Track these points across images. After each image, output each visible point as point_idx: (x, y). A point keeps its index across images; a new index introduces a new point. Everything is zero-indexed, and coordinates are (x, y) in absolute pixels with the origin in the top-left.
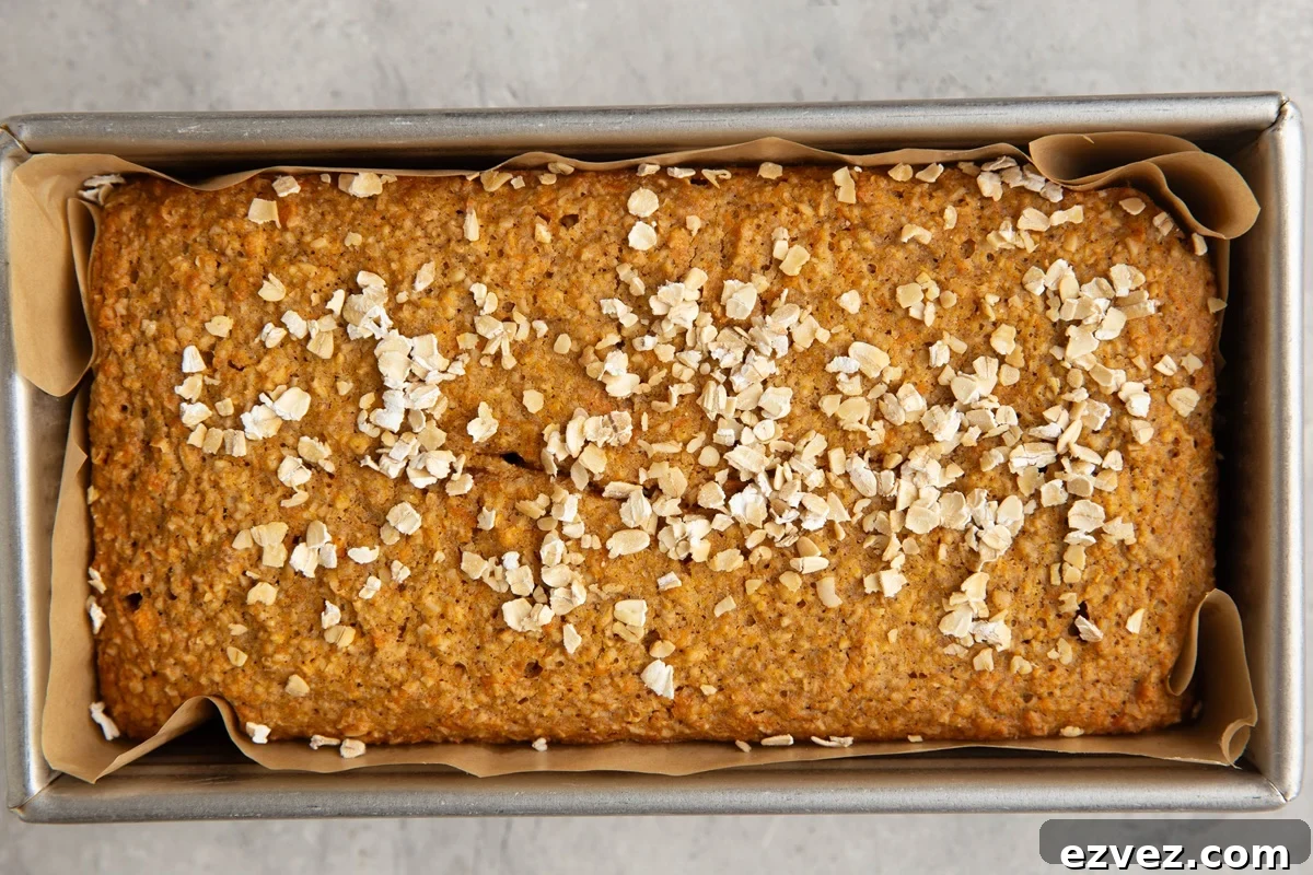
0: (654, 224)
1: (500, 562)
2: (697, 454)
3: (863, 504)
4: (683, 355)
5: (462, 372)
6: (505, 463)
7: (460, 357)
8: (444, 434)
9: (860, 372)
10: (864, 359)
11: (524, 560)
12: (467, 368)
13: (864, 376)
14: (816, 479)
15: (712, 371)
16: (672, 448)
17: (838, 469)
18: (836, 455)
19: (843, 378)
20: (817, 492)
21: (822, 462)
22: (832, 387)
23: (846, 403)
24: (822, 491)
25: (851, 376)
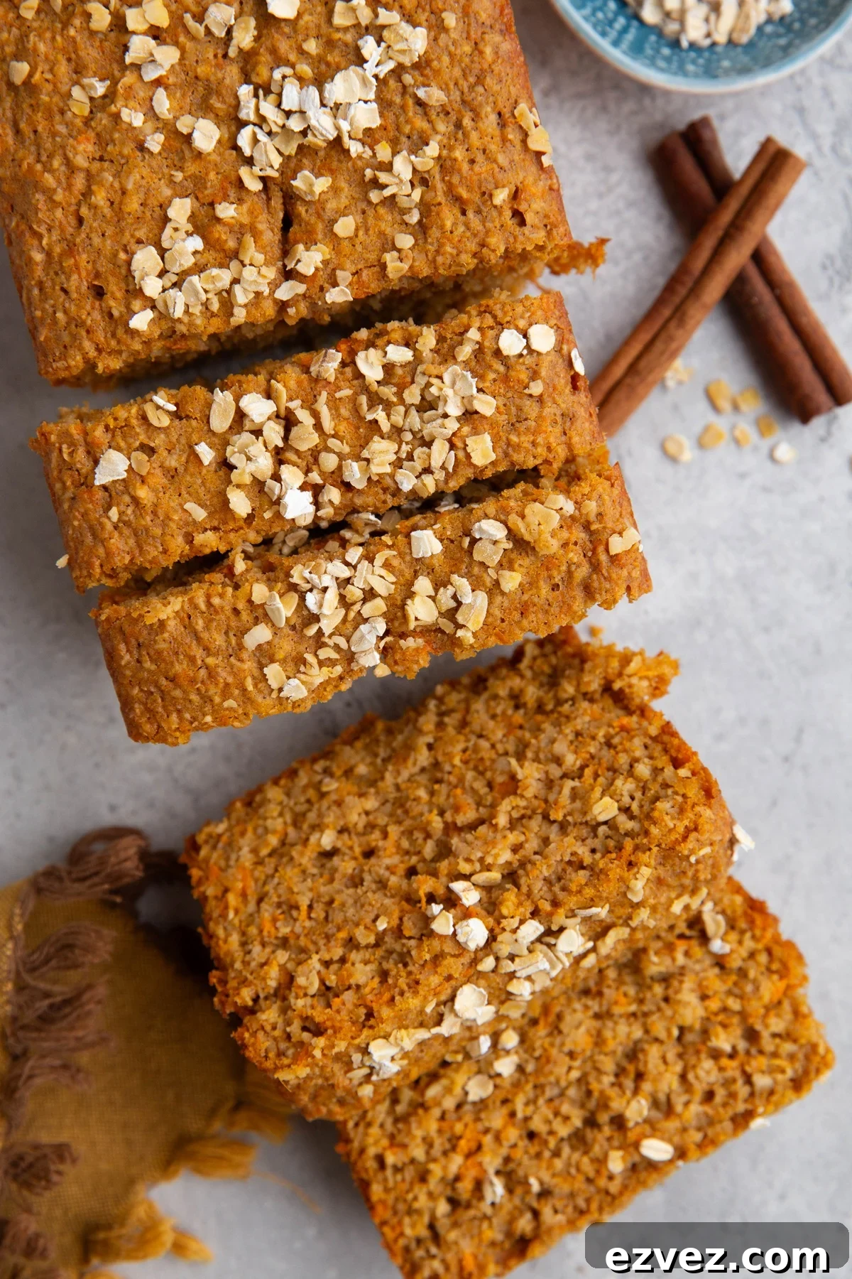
0: (525, 352)
1: (189, 234)
2: (328, 450)
4: (413, 411)
5: (353, 154)
6: (281, 215)
7: (367, 148)
8: (293, 153)
9: (459, 604)
10: (471, 606)
11: (198, 256)
12: (360, 157)
13: (456, 609)
14: (355, 592)
15: (407, 443)
16: (328, 425)
17: (367, 610)
18: (379, 605)
19: (450, 591)
20: (342, 598)
21: (370, 594)
22: (439, 584)
23: (430, 601)
24: (344, 602)
25: (455, 597)
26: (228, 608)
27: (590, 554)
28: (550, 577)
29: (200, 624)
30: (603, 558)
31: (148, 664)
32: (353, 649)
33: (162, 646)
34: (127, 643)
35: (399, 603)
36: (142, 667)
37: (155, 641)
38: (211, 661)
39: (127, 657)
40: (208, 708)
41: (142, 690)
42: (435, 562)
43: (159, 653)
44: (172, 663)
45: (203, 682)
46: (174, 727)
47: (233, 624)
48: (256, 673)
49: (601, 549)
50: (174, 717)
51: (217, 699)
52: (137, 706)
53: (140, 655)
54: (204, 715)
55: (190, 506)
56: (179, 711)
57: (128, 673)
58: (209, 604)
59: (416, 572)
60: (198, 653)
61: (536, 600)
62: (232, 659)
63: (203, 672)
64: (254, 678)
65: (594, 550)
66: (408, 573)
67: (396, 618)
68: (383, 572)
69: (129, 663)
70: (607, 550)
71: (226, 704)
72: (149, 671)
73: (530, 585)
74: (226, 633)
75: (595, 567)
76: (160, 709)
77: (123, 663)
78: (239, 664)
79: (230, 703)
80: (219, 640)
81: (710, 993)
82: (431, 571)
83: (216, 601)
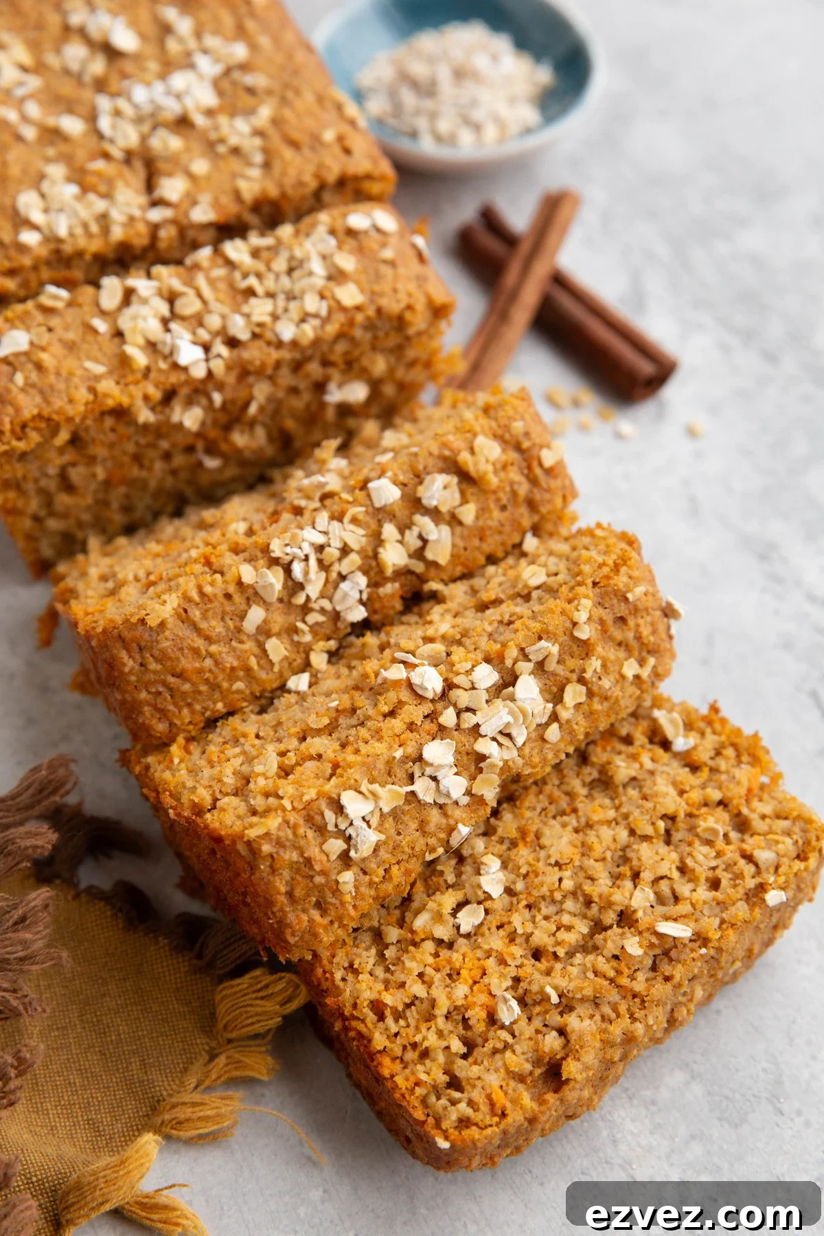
2: (211, 312)
3: (326, 604)
4: (282, 276)
9: (425, 542)
10: (437, 541)
13: (423, 548)
14: (333, 552)
17: (345, 567)
18: (354, 559)
19: (415, 530)
20: (320, 562)
21: (345, 551)
22: (403, 528)
23: (399, 545)
24: (323, 566)
25: (421, 537)
26: (220, 595)
27: (526, 471)
28: (498, 500)
29: (196, 614)
30: (538, 471)
31: (153, 666)
32: (338, 608)
33: (165, 644)
34: (128, 651)
35: (370, 554)
36: (147, 670)
37: (157, 642)
38: (214, 648)
39: (130, 663)
40: (217, 695)
41: (149, 693)
42: (396, 508)
43: (163, 651)
44: (178, 659)
45: (210, 671)
46: (187, 721)
47: (228, 609)
48: (256, 650)
49: (535, 464)
50: (185, 711)
51: (225, 685)
52: (146, 708)
53: (143, 658)
54: (215, 703)
55: (89, 365)
56: (189, 705)
57: (133, 678)
58: (202, 594)
59: (379, 521)
60: (200, 643)
61: (490, 523)
62: (234, 643)
63: (208, 662)
64: (256, 656)
65: (529, 467)
66: (374, 525)
67: (371, 567)
68: (352, 527)
69: (132, 669)
70: (541, 464)
71: (235, 687)
72: (155, 672)
73: (483, 511)
74: (223, 619)
75: (534, 482)
76: (171, 708)
77: (127, 670)
78: (240, 646)
79: (239, 685)
80: (216, 627)
81: (687, 788)
82: (392, 517)
83: (208, 589)
